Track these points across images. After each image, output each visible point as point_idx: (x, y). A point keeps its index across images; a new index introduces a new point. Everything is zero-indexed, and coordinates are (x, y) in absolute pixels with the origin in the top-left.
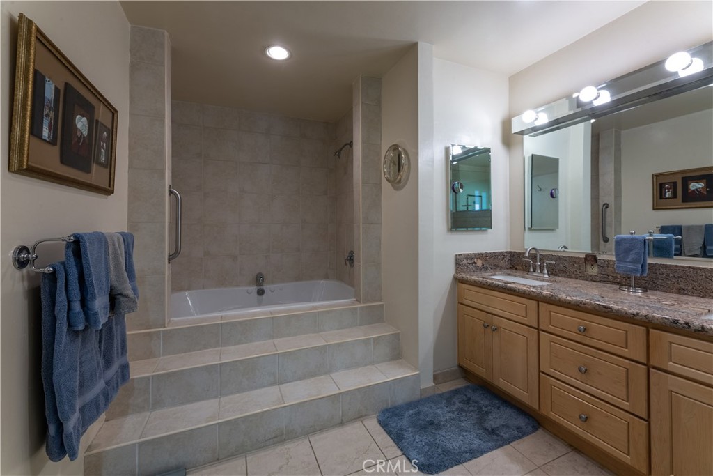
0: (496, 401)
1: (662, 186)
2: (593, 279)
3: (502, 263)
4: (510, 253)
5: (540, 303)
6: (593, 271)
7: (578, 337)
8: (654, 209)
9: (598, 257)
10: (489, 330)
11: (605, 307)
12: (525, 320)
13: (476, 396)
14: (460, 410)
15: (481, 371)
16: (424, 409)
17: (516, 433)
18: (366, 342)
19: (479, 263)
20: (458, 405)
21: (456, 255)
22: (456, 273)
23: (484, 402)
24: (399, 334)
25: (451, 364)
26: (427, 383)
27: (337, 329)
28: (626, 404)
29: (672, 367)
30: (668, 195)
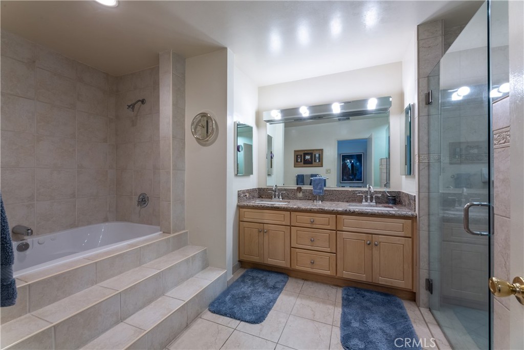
0: (265, 273)
1: (297, 156)
2: (300, 199)
3: (256, 195)
4: (259, 188)
5: (292, 213)
6: (300, 195)
7: (309, 226)
8: (295, 167)
9: (302, 188)
10: (262, 233)
11: (322, 209)
12: (284, 223)
13: (255, 274)
14: (253, 285)
15: (256, 259)
16: (234, 292)
17: (283, 284)
18: (187, 261)
19: (248, 195)
20: (250, 282)
21: (238, 191)
22: (238, 202)
23: (260, 275)
24: (206, 250)
25: (238, 259)
26: (230, 276)
27: (156, 259)
28: (329, 250)
29: (344, 228)
30: (299, 160)
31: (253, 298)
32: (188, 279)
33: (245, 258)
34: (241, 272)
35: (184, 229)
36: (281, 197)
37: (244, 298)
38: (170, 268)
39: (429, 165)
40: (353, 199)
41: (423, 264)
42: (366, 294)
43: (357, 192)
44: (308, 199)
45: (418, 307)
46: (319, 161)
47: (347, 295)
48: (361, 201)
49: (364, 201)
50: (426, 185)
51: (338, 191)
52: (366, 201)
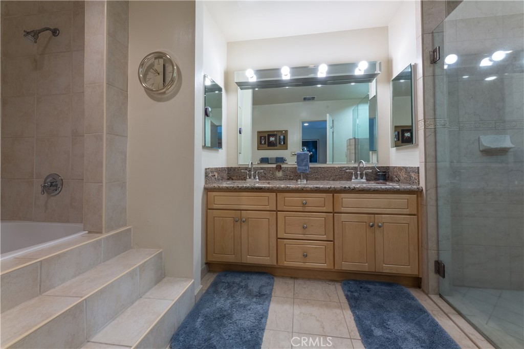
0: (243, 276)
1: (261, 137)
2: (280, 179)
3: (225, 176)
4: (228, 168)
5: (278, 194)
6: (280, 174)
7: (300, 209)
8: (258, 149)
9: (282, 166)
10: (239, 223)
12: (268, 208)
13: (230, 279)
14: (231, 295)
15: (230, 258)
16: (206, 310)
17: (269, 287)
18: (131, 275)
19: (216, 175)
20: (226, 292)
21: (206, 169)
22: (206, 183)
23: (238, 280)
24: (161, 252)
25: (204, 262)
26: (199, 288)
27: (75, 276)
28: (324, 237)
29: (343, 210)
30: (263, 142)
31: (236, 316)
32: (133, 303)
33: (216, 258)
34: (212, 278)
35: (125, 225)
36: (257, 178)
37: (223, 317)
38: (101, 292)
39: (435, 132)
40: (340, 177)
41: (432, 244)
42: (370, 286)
43: (344, 169)
44: (290, 179)
45: (427, 294)
46: (284, 143)
47: (349, 291)
48: (350, 179)
49: (353, 177)
50: (433, 153)
51: (323, 168)
52: (356, 178)
